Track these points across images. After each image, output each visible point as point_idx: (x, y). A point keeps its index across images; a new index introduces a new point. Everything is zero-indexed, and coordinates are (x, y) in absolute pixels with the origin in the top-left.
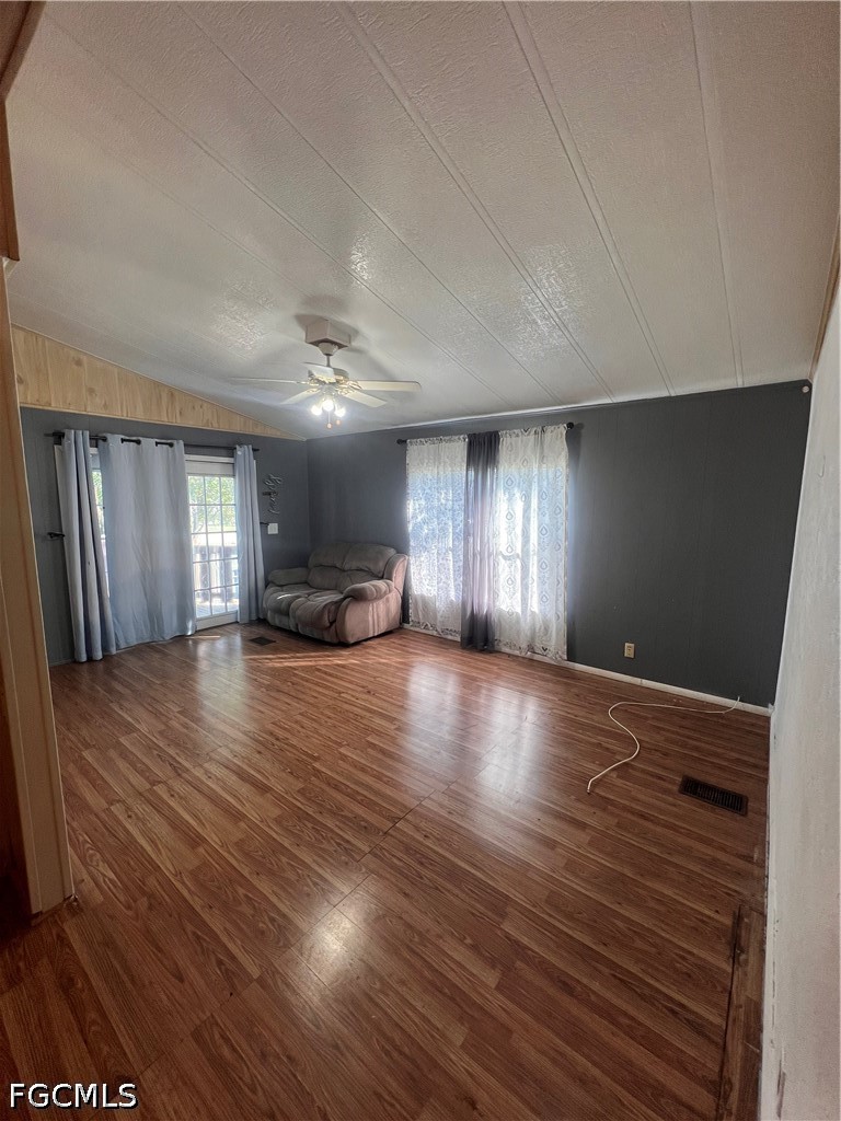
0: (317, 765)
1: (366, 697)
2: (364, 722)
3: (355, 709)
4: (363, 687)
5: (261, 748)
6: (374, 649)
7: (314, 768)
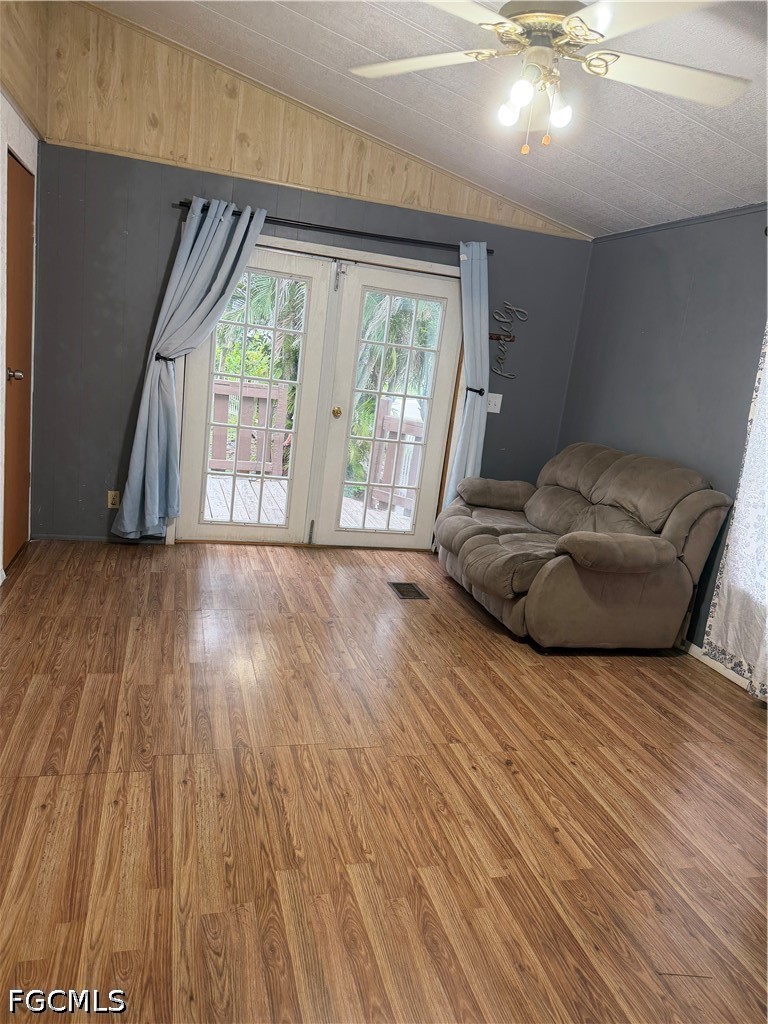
0: (281, 877)
1: (496, 772)
2: (449, 827)
3: (453, 788)
4: (506, 747)
5: (231, 789)
6: (592, 674)
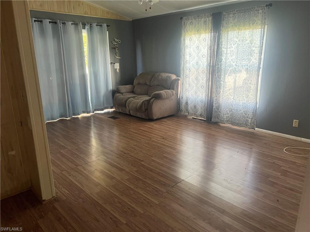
1: (163, 140)
2: (162, 149)
3: (158, 144)
4: (161, 136)
5: (119, 157)
7: (141, 164)
